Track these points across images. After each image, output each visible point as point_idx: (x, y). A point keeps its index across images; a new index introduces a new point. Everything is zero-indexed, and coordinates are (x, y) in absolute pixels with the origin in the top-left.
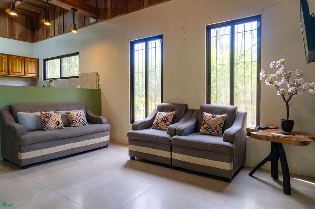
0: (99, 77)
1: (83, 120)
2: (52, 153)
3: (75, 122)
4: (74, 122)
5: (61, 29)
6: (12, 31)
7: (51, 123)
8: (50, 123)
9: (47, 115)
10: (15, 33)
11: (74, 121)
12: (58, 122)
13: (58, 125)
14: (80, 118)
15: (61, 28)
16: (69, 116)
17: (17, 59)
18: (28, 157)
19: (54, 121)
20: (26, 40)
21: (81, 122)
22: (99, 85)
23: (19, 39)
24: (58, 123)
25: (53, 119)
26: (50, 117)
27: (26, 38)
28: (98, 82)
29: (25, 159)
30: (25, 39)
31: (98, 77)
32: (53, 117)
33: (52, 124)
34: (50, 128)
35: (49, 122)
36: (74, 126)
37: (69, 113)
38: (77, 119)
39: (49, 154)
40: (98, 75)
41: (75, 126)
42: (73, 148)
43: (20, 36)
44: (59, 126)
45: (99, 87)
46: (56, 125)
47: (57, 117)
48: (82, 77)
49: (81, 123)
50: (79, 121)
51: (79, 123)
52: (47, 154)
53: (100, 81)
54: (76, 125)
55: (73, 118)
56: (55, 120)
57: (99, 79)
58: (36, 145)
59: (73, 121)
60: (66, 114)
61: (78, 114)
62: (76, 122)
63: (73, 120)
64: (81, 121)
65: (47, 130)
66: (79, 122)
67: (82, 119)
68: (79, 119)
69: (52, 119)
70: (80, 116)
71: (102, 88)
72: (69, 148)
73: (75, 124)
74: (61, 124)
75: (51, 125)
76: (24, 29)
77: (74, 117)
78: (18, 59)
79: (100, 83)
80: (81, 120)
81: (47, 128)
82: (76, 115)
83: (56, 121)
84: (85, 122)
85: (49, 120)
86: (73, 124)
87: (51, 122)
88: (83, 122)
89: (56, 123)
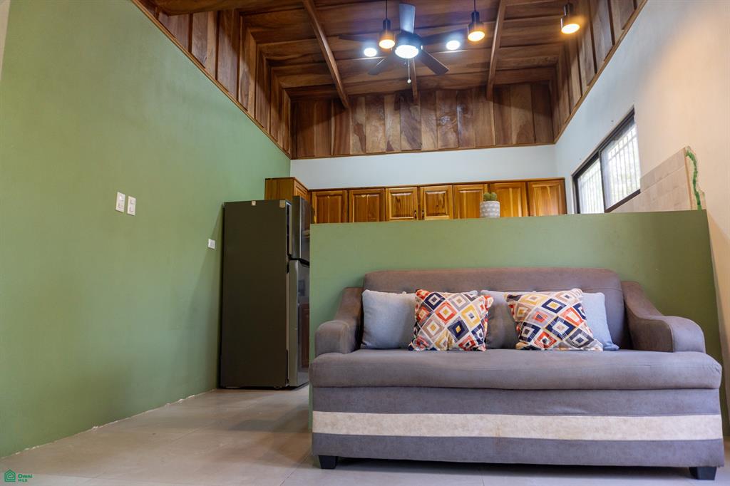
0: (695, 164)
1: (572, 328)
2: (413, 434)
3: (532, 330)
4: (527, 332)
5: (590, 68)
6: (503, 129)
7: (433, 328)
8: (431, 324)
9: (430, 300)
10: (509, 133)
11: (529, 325)
12: (460, 323)
13: (458, 336)
14: (555, 315)
15: (590, 64)
16: (515, 307)
17: (511, 190)
18: (329, 427)
19: (446, 320)
20: (535, 140)
21: (561, 332)
22: (697, 195)
23: (519, 144)
24: (459, 329)
25: (446, 312)
26: (434, 307)
27: (535, 136)
28: (694, 182)
29: (321, 434)
30: (533, 138)
31: (692, 162)
32: (446, 308)
33: (436, 331)
34: (428, 342)
35: (428, 324)
36: (525, 349)
37: (516, 298)
38: (539, 318)
39: (400, 437)
40: (692, 157)
41: (532, 348)
42: (502, 435)
43: (519, 135)
44: (461, 341)
45: (699, 203)
46: (453, 337)
47: (462, 307)
48: (648, 187)
49: (559, 336)
50: (549, 328)
51: (548, 335)
52: (393, 434)
53: (699, 178)
54: (532, 343)
55: (526, 314)
56: (452, 315)
57: (696, 172)
58: (356, 395)
59: (526, 328)
60: (508, 301)
61: (551, 300)
62: (535, 332)
63: (525, 324)
64: (560, 328)
65: (417, 349)
66: (551, 334)
67: (566, 323)
68: (549, 321)
69: (441, 312)
70: (560, 308)
71: (709, 204)
72: (485, 434)
73: (529, 340)
74: (470, 333)
75: (433, 333)
76: (529, 115)
77: (529, 310)
78: (513, 188)
79: (702, 186)
80: (559, 323)
81: (419, 343)
82: (539, 306)
83: (451, 322)
84: (580, 336)
85: (429, 315)
86: (521, 338)
87: (433, 323)
88: (568, 332)
89: (452, 328)
